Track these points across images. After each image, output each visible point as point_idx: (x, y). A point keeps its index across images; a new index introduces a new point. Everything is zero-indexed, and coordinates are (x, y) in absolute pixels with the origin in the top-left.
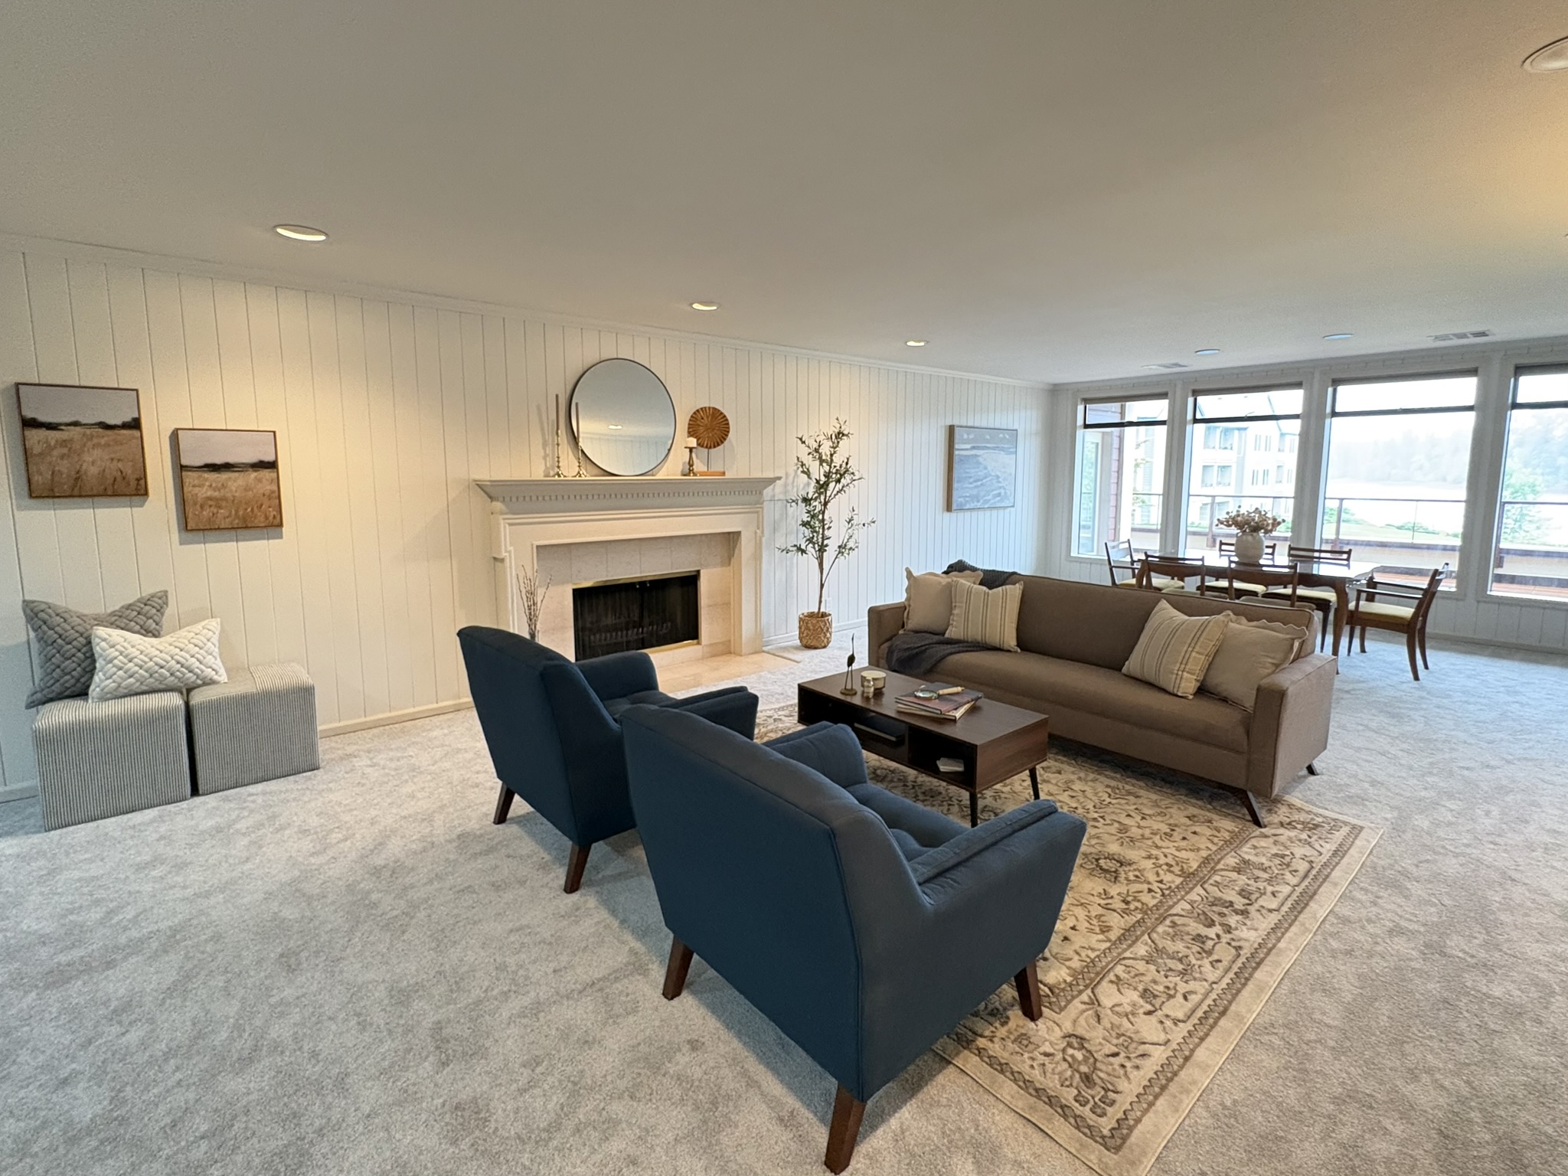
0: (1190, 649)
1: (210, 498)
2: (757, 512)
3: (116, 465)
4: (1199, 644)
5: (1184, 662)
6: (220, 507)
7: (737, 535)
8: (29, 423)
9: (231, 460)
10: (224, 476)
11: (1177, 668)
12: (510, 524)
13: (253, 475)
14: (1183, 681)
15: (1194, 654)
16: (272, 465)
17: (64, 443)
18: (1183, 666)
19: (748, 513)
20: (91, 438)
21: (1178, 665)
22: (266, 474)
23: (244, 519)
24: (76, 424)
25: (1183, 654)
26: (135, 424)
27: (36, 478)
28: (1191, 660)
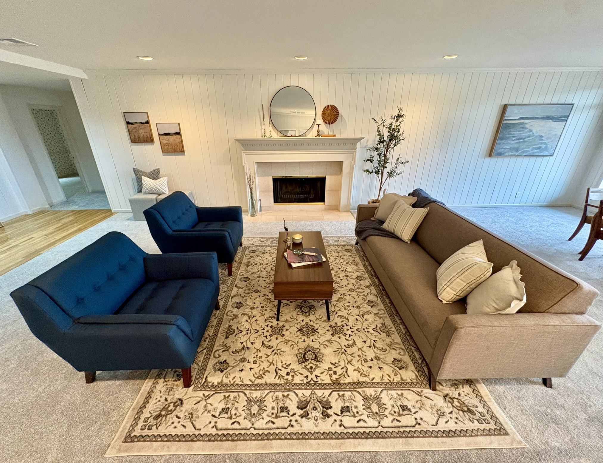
0: (457, 276)
1: (166, 143)
2: (353, 153)
3: (145, 134)
4: (464, 275)
5: (451, 282)
6: (169, 146)
7: (342, 163)
8: (128, 123)
9: (170, 132)
10: (168, 137)
11: (445, 284)
12: (246, 154)
13: (175, 136)
14: (445, 292)
15: (458, 280)
16: (179, 134)
17: (135, 128)
18: (449, 284)
19: (348, 153)
20: (140, 126)
21: (446, 282)
22: (178, 136)
23: (174, 149)
24: (136, 123)
25: (451, 277)
26: (147, 122)
27: (132, 137)
28: (455, 282)
